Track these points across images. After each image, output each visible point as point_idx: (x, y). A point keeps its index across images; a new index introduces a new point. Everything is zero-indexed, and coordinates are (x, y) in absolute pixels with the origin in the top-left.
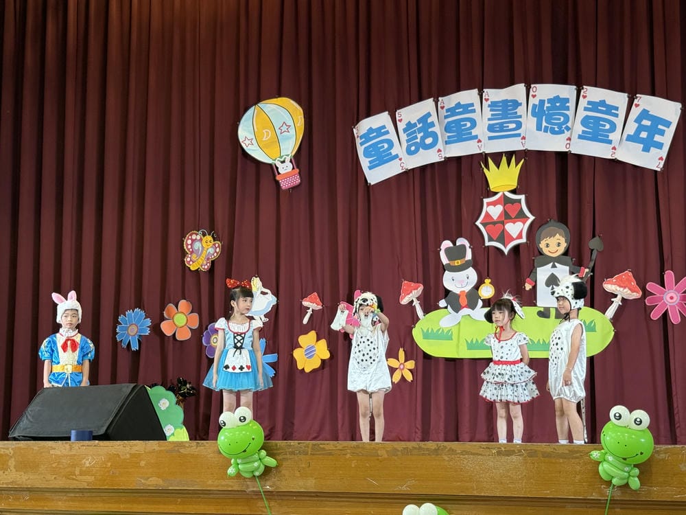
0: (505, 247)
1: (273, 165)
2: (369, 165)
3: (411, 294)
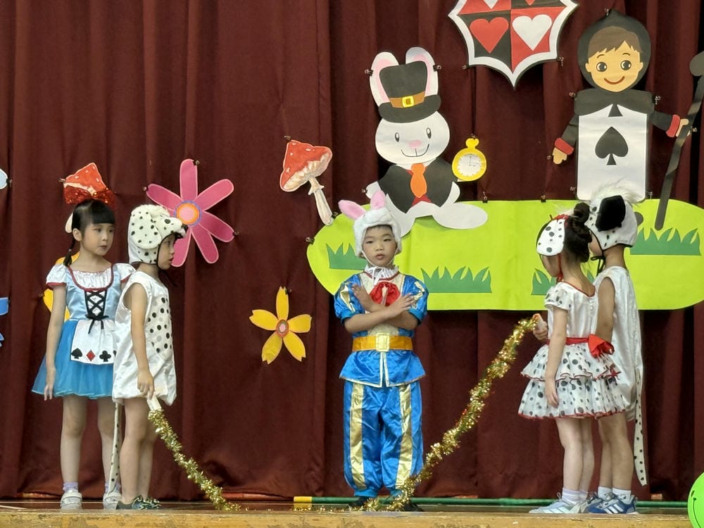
0: (512, 71)
3: (305, 170)
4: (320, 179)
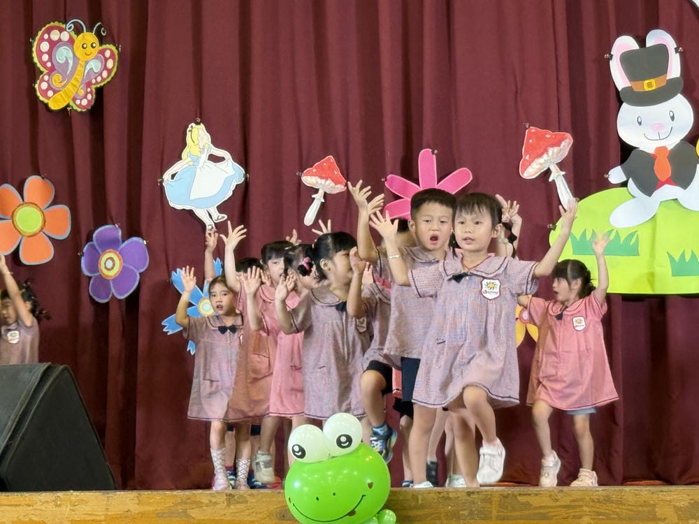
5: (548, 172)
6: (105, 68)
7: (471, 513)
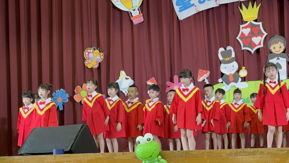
1: (129, 12)
2: (179, 10)
3: (203, 76)
4: (207, 78)
5: (204, 80)
6: (101, 58)
7: (179, 156)
